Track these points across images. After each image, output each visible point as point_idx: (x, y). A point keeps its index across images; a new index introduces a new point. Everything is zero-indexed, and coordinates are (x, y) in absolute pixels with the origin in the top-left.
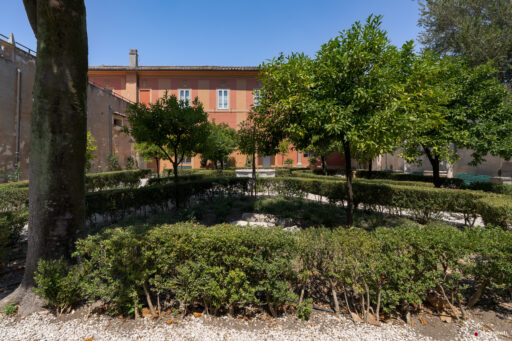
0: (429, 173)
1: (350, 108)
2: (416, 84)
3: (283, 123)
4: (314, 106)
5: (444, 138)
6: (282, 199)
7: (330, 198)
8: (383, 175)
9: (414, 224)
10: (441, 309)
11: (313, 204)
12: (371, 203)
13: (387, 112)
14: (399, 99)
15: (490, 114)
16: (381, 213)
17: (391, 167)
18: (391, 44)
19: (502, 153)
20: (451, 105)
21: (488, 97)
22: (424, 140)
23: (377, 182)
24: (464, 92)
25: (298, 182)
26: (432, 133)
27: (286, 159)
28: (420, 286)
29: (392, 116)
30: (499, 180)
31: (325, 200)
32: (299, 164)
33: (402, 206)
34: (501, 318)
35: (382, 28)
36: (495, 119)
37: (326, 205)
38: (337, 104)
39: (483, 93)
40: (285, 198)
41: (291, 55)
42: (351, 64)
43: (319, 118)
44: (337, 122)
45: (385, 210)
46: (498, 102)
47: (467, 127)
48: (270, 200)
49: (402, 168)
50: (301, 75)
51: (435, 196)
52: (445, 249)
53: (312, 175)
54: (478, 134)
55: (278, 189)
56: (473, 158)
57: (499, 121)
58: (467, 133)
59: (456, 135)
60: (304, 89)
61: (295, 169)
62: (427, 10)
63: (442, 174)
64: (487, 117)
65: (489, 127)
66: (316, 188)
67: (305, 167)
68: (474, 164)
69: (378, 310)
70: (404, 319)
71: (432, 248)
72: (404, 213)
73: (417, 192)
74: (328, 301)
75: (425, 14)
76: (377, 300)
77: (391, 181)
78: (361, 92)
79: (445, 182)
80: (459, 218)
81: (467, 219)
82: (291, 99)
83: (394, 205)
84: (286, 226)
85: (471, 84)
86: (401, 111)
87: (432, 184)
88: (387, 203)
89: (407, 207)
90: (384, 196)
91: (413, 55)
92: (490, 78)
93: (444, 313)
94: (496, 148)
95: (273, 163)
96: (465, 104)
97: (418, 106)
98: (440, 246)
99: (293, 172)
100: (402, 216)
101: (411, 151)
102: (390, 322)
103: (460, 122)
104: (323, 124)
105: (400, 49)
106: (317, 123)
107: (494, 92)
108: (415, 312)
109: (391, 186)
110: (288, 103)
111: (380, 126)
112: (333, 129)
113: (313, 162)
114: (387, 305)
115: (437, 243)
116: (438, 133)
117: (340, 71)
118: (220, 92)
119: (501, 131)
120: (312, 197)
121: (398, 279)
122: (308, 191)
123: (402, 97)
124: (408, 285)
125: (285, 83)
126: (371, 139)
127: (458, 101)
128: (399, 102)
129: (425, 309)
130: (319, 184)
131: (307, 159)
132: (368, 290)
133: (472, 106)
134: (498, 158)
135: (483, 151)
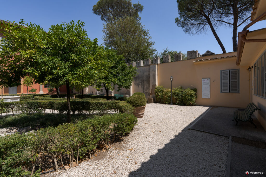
0: (106, 95)
1: (68, 64)
2: (97, 57)
3: (24, 66)
4: (45, 59)
5: (109, 81)
6: (25, 115)
7: (59, 110)
8: (88, 96)
9: (98, 116)
10: (103, 148)
11: (48, 115)
12: (81, 110)
13: (86, 68)
14: (91, 62)
15: (123, 73)
16: (86, 114)
17: (92, 92)
18: (88, 37)
19: (125, 87)
20: (112, 68)
21: (122, 67)
22: (103, 81)
23: (85, 100)
24: (116, 64)
25: (38, 103)
26: (106, 78)
27: (30, 88)
28: (95, 141)
29: (88, 70)
30: (126, 96)
31: (56, 112)
32: (41, 92)
33: (94, 110)
34: (120, 143)
35: (84, 28)
36: (124, 75)
37: (57, 115)
38: (61, 60)
39: (121, 65)
40: (28, 114)
41: (29, 24)
42: (68, 41)
43: (49, 67)
44: (60, 69)
45: (88, 112)
46: (125, 69)
47: (117, 77)
48: (14, 117)
49: (97, 93)
50: (36, 38)
51: (106, 104)
52: (103, 124)
53: (49, 98)
54: (119, 80)
55: (22, 109)
56: (118, 89)
57: (125, 76)
58: (117, 79)
59: (113, 80)
60: (39, 48)
61: (38, 95)
62: (106, 27)
63: (110, 95)
64: (122, 74)
65: (122, 77)
66: (51, 106)
67: (45, 93)
68: (118, 91)
69: (78, 159)
70: (89, 158)
71: (99, 125)
72: (95, 112)
73: (99, 103)
74: (52, 166)
75: (105, 29)
76: (77, 155)
77: (91, 99)
78: (73, 56)
79: (111, 98)
80: (113, 111)
81: (115, 112)
82: (28, 52)
83: (91, 110)
84: (26, 132)
85: (118, 61)
86: (91, 68)
87: (106, 99)
88: (88, 109)
89: (96, 110)
90: (87, 106)
91: (97, 45)
92: (123, 60)
93: (104, 149)
94: (124, 85)
95: (19, 91)
96: (116, 68)
97: (98, 67)
98: (102, 123)
99: (35, 97)
100: (94, 114)
101: (99, 86)
102: (83, 162)
103: (115, 75)
104: (51, 70)
105: (92, 41)
106: (48, 69)
107: (124, 65)
108: (93, 153)
109: (90, 101)
110: (27, 54)
111: (83, 74)
112: (58, 73)
113: (51, 90)
114: (82, 155)
115: (101, 123)
116: (108, 79)
117: (63, 43)
119: (125, 79)
120: (48, 111)
121: (86, 142)
122: (45, 108)
123: (92, 62)
124: (90, 143)
125: (24, 40)
126: (78, 80)
127: (114, 67)
128: (91, 64)
129: (98, 150)
130: (53, 103)
131: (47, 89)
132: (73, 151)
133: (118, 69)
134: (125, 88)
135: (121, 86)
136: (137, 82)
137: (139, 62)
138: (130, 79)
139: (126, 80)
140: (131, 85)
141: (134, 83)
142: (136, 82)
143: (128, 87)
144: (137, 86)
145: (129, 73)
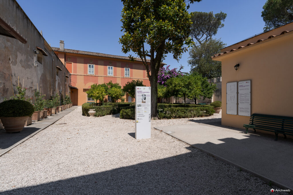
30: (208, 104)
39: (205, 84)
54: (204, 93)
57: (208, 90)
65: (206, 92)
68: (204, 100)
94: (207, 96)
95: (133, 101)
118: (109, 67)
134: (208, 98)
135: (205, 97)
136: (218, 94)
137: (219, 79)
138: (212, 92)
139: (208, 93)
140: (212, 96)
141: (215, 95)
142: (216, 93)
143: (210, 98)
144: (217, 97)
145: (211, 89)
